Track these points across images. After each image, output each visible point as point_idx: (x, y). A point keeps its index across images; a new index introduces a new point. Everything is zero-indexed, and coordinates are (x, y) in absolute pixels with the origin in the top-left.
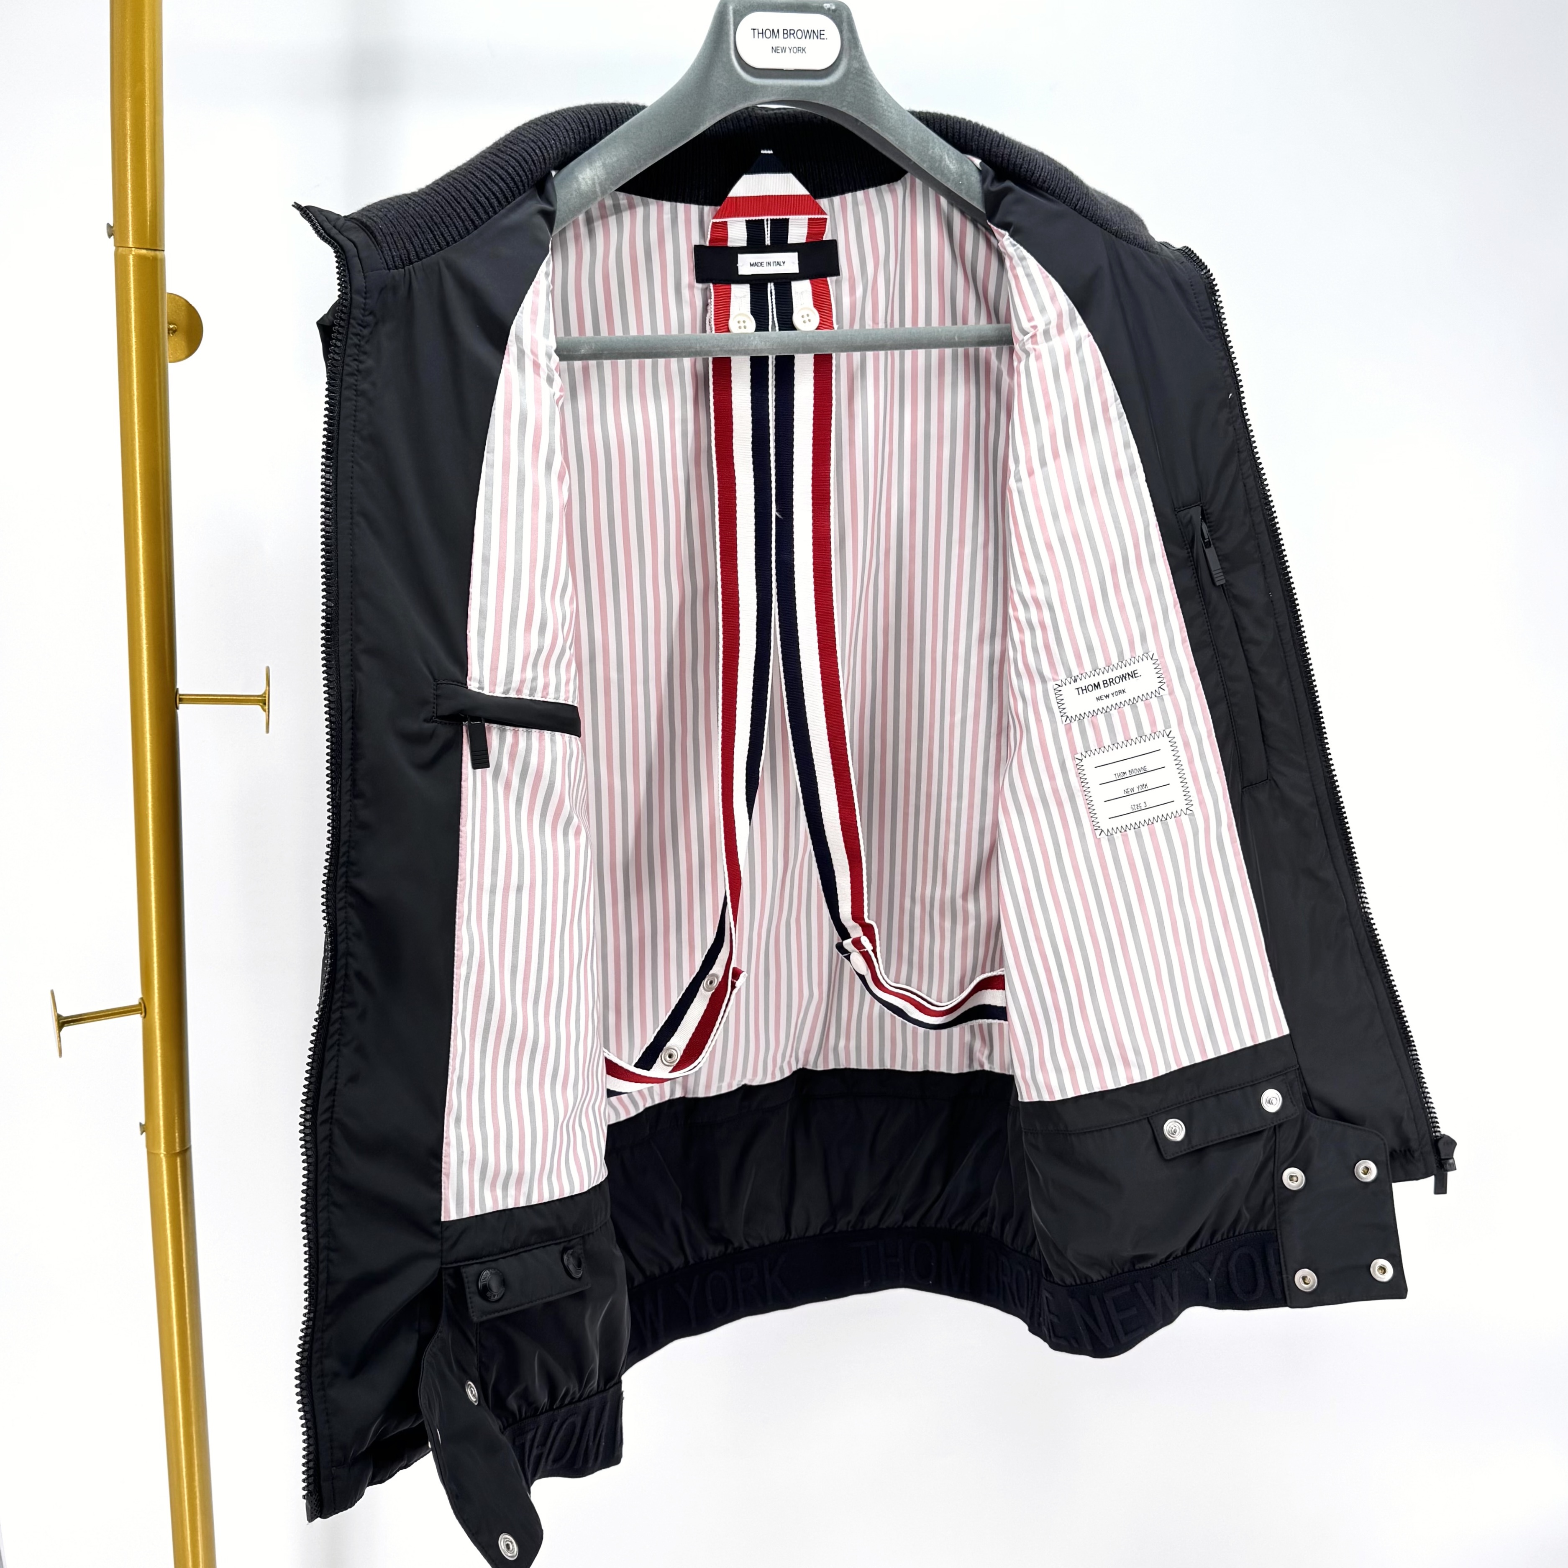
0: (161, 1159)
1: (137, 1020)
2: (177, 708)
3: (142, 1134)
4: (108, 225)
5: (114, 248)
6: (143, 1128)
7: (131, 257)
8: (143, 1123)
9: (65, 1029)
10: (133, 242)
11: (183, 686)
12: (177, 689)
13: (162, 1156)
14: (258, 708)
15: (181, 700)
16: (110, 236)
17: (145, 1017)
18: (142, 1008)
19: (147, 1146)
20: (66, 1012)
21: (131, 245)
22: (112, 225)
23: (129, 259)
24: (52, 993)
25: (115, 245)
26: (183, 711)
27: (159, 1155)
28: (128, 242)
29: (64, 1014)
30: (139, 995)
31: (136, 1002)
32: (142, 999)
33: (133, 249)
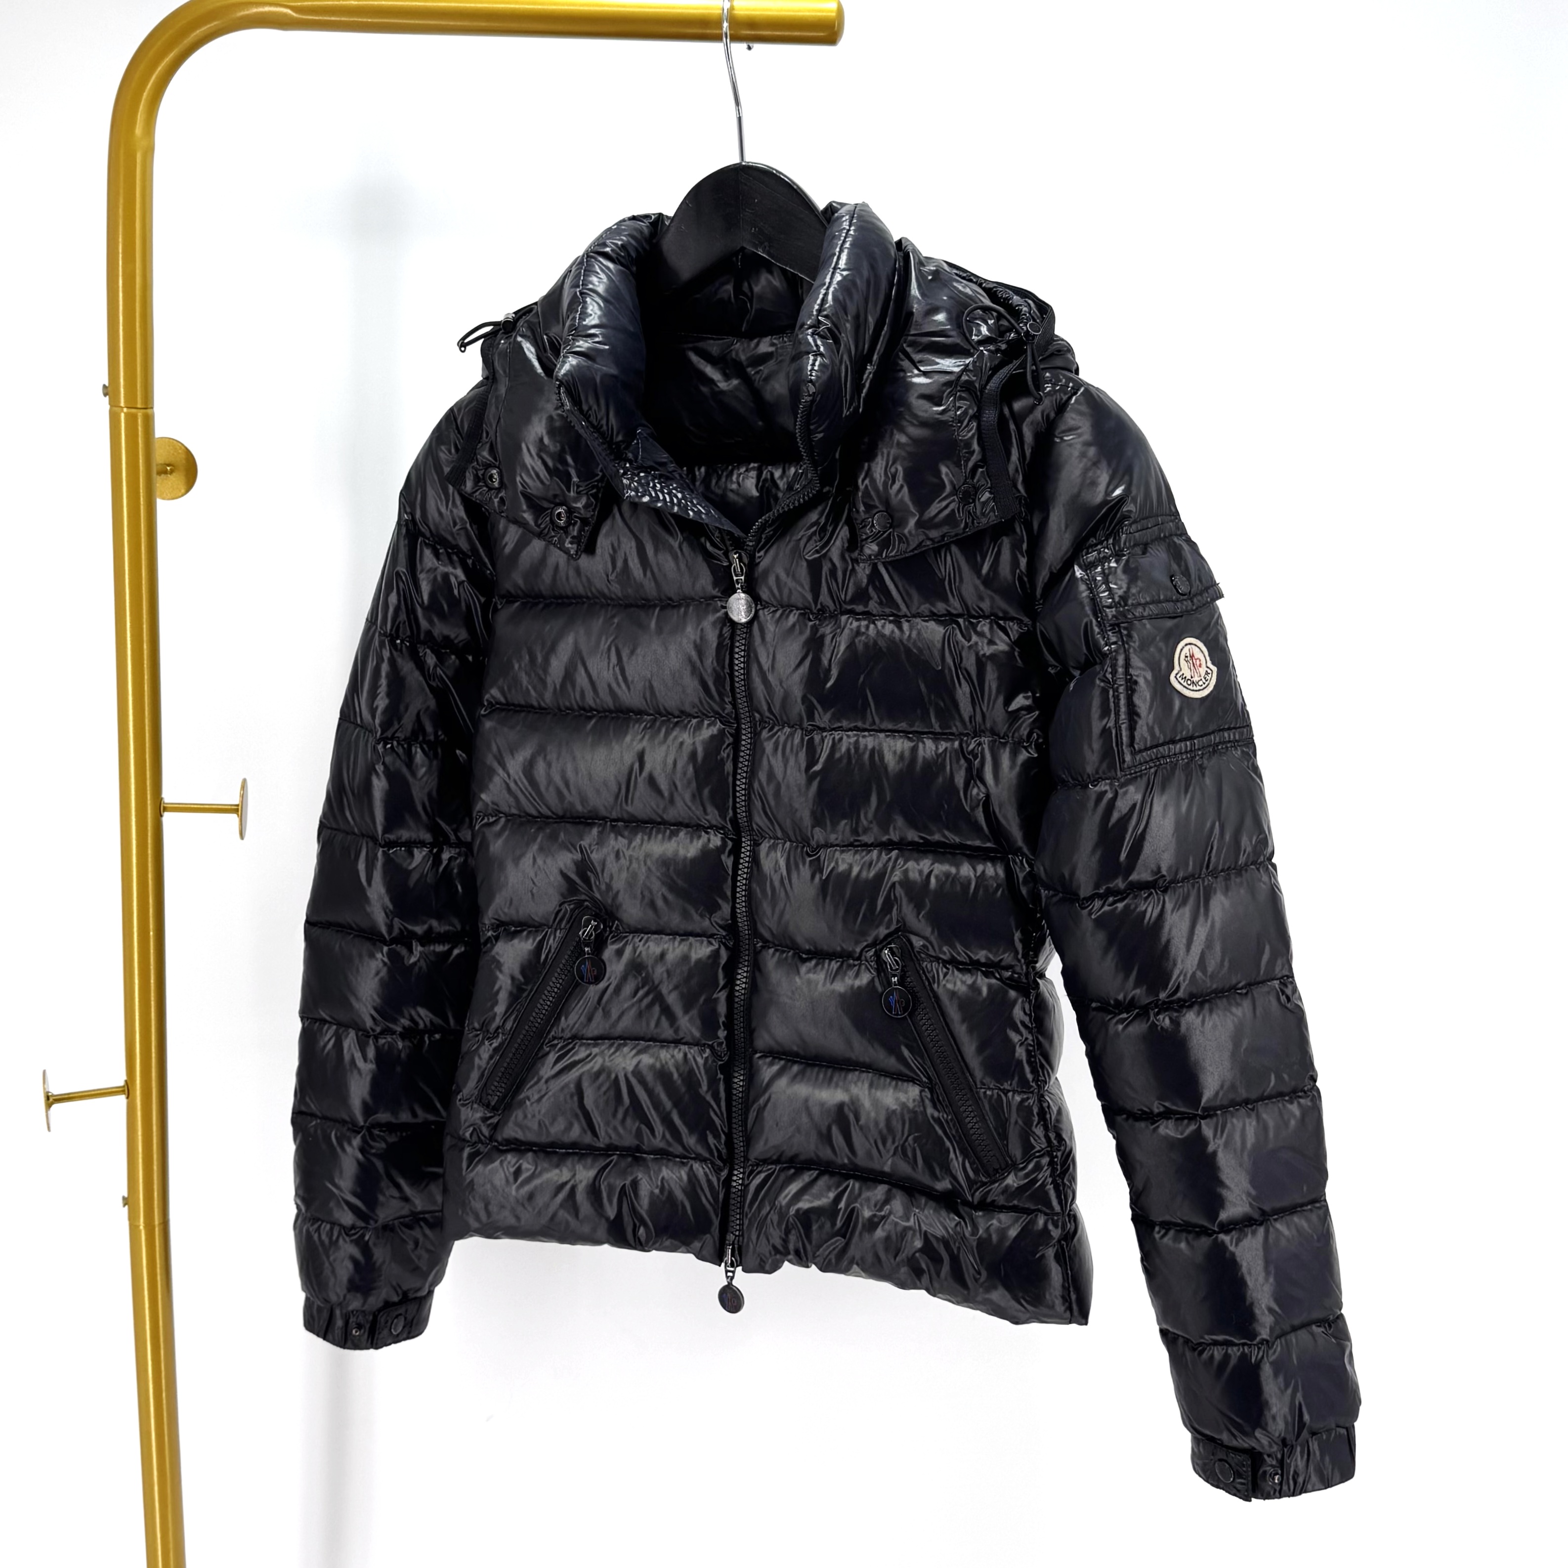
0: (140, 1231)
1: (122, 1100)
2: (161, 816)
3: (124, 1206)
4: (104, 386)
5: (108, 407)
6: (126, 1201)
7: (123, 415)
8: (126, 1196)
9: (56, 1107)
10: (125, 402)
11: (169, 795)
12: (162, 799)
13: (142, 1227)
14: (234, 818)
15: (165, 809)
16: (105, 395)
17: (128, 1098)
18: (127, 1090)
19: (130, 1219)
20: (56, 1090)
21: (122, 404)
22: (107, 385)
23: (119, 417)
24: (44, 1072)
25: (110, 404)
26: (167, 817)
27: (139, 1226)
28: (119, 402)
29: (55, 1093)
30: (125, 1078)
31: (122, 1083)
32: (126, 1081)
33: (125, 410)
